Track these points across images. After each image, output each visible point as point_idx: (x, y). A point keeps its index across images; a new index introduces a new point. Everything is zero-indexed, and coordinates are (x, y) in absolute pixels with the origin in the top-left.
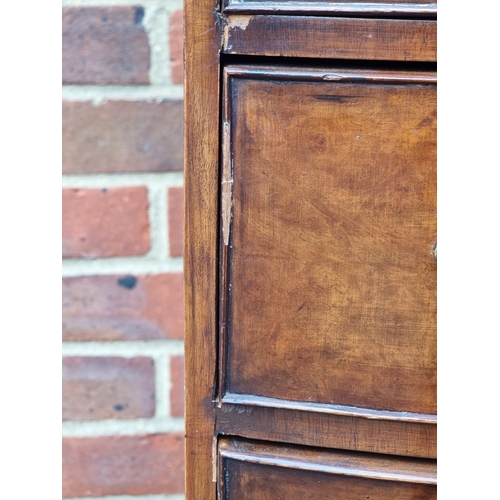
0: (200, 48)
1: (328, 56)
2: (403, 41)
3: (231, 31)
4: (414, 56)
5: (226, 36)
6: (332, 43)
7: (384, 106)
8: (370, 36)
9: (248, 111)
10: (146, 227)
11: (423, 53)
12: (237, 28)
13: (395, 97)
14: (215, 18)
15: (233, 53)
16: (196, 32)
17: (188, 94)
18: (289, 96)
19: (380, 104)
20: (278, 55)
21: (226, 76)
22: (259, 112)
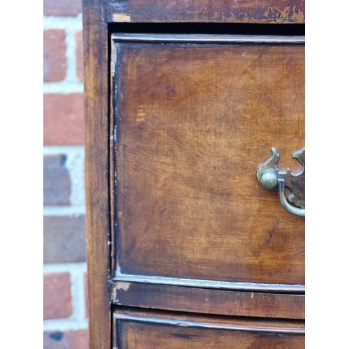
0: (98, 300)
1: (180, 310)
2: (228, 303)
3: (118, 291)
4: (235, 312)
5: (114, 294)
6: (182, 303)
7: (217, 342)
8: (207, 299)
9: (129, 340)
10: (69, 299)
11: (240, 311)
12: (121, 289)
13: (223, 337)
14: (107, 283)
15: (119, 304)
16: (95, 291)
17: (90, 328)
18: (156, 333)
19: (214, 341)
20: (148, 307)
21: (114, 320)
22: (136, 341)
